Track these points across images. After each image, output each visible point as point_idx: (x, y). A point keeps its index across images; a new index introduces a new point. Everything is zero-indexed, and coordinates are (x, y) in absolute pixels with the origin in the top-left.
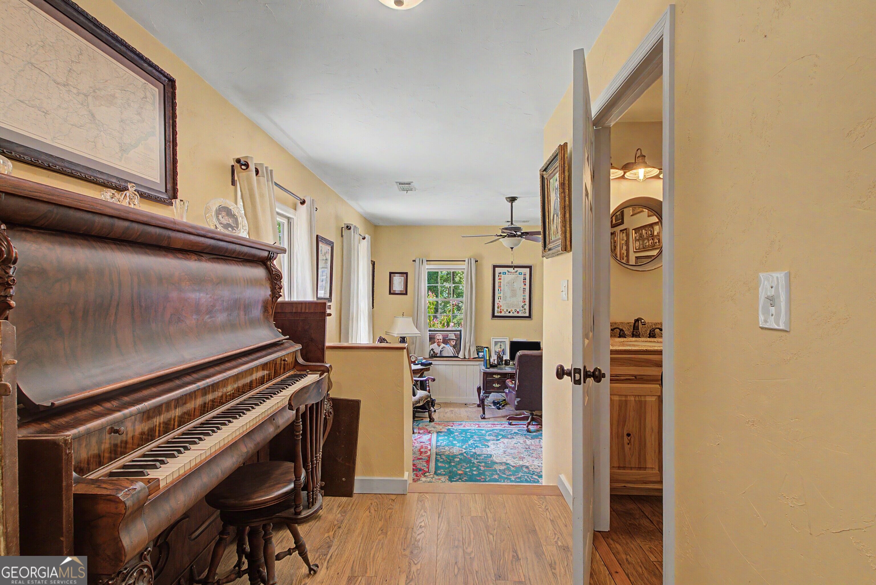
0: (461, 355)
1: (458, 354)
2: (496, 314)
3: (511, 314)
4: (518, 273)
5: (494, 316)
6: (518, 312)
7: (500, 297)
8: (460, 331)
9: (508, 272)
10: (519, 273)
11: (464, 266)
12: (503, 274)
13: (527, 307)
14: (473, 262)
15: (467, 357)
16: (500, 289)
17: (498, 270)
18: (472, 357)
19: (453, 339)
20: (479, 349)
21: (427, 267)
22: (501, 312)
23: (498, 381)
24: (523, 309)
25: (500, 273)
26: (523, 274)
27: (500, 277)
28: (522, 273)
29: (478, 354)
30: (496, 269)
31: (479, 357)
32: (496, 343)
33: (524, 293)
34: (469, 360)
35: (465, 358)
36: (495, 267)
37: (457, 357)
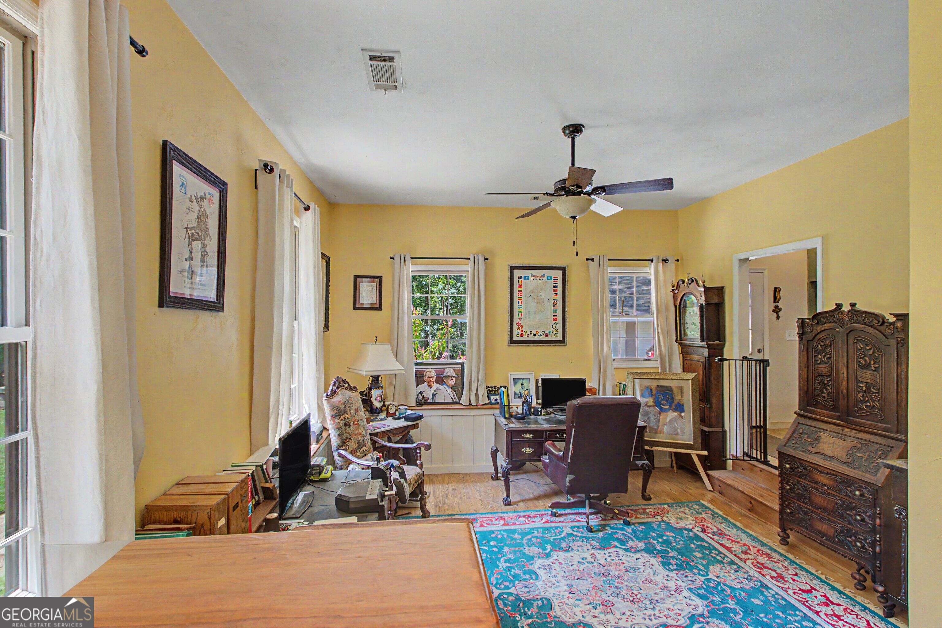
0: (464, 400)
1: (460, 399)
2: (515, 338)
3: (537, 338)
4: (546, 277)
5: (512, 341)
6: (547, 335)
7: (520, 314)
8: (462, 364)
9: (532, 275)
10: (548, 277)
11: (468, 267)
12: (525, 279)
13: (559, 327)
14: (481, 259)
15: (473, 403)
16: (520, 301)
17: (517, 273)
18: (481, 403)
19: (451, 377)
20: (491, 390)
21: (413, 268)
22: (522, 335)
23: (529, 443)
24: (554, 330)
25: (520, 278)
26: (553, 278)
27: (520, 284)
28: (551, 277)
29: (489, 398)
30: (515, 271)
31: (490, 403)
32: (516, 381)
33: (554, 306)
34: (477, 407)
35: (470, 404)
36: (512, 268)
37: (458, 403)
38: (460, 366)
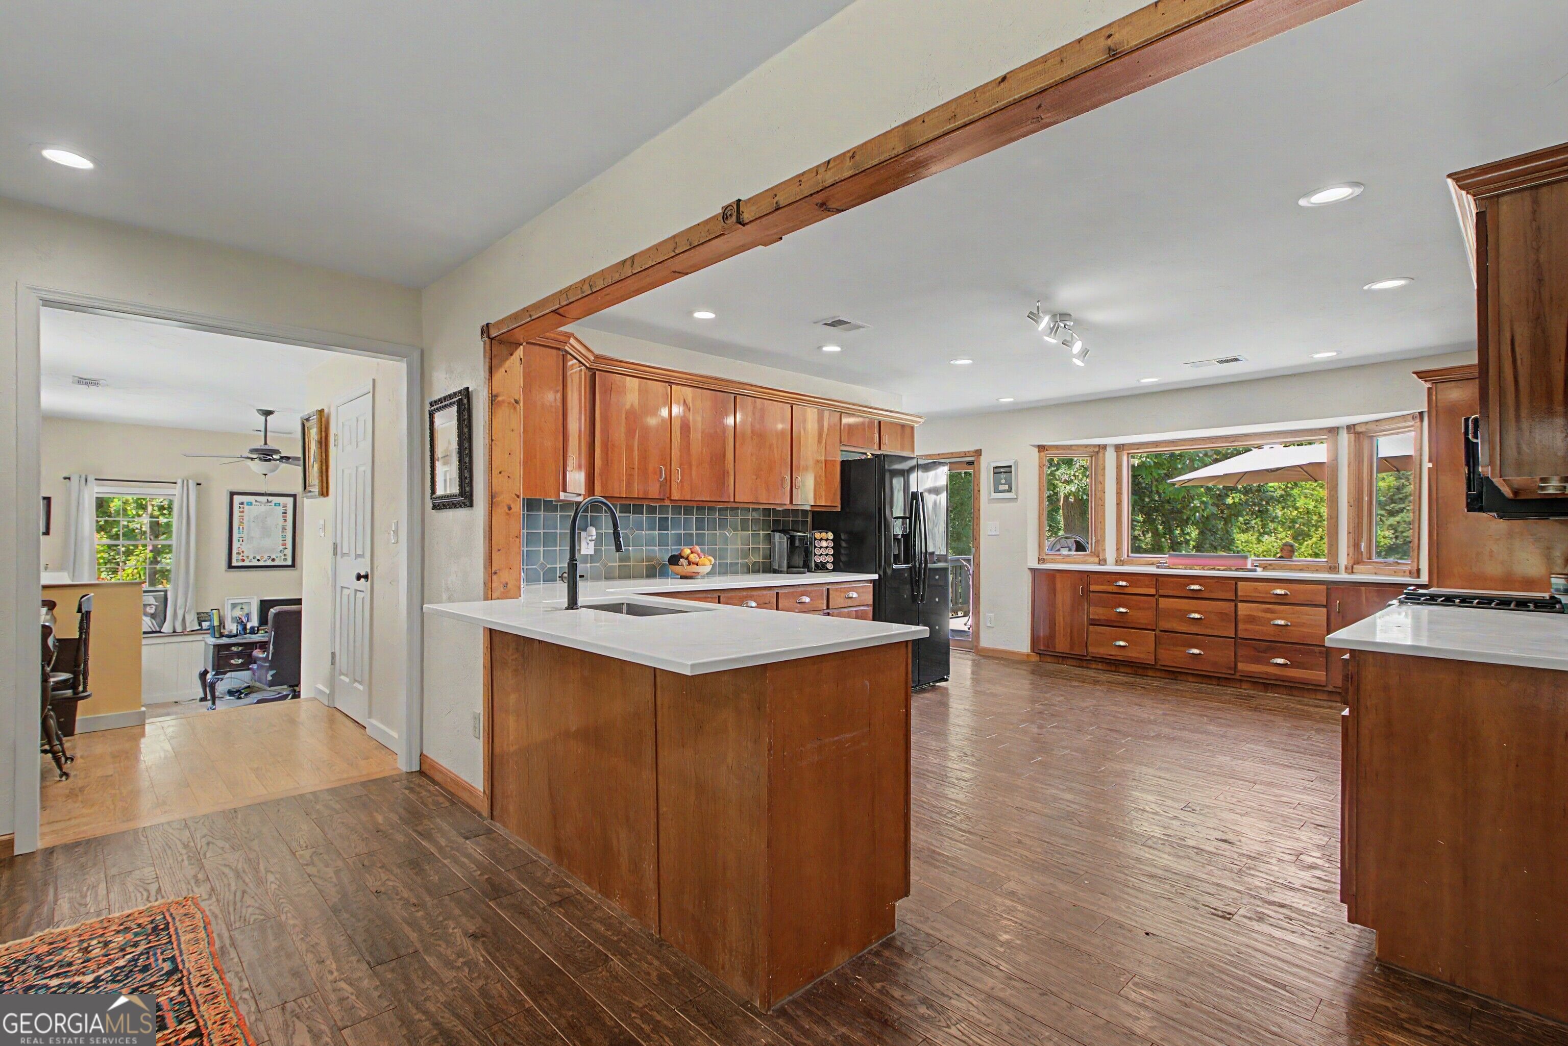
0: (167, 628)
1: (161, 627)
2: (234, 563)
3: (261, 563)
4: (272, 504)
5: (230, 566)
6: (273, 560)
7: (241, 539)
8: (166, 591)
9: (256, 501)
10: (275, 503)
11: (177, 491)
12: (248, 504)
13: (289, 552)
14: (192, 485)
15: (179, 629)
16: (241, 527)
17: (237, 498)
18: (188, 630)
19: (150, 605)
20: (201, 618)
21: (97, 489)
22: (243, 560)
23: (238, 655)
24: (281, 555)
25: (242, 503)
26: (281, 505)
27: (241, 510)
28: (279, 504)
29: (200, 625)
30: (235, 497)
31: (201, 629)
32: (234, 606)
33: (282, 532)
34: (183, 634)
35: (174, 632)
36: (232, 494)
37: (160, 632)
38: (163, 593)
